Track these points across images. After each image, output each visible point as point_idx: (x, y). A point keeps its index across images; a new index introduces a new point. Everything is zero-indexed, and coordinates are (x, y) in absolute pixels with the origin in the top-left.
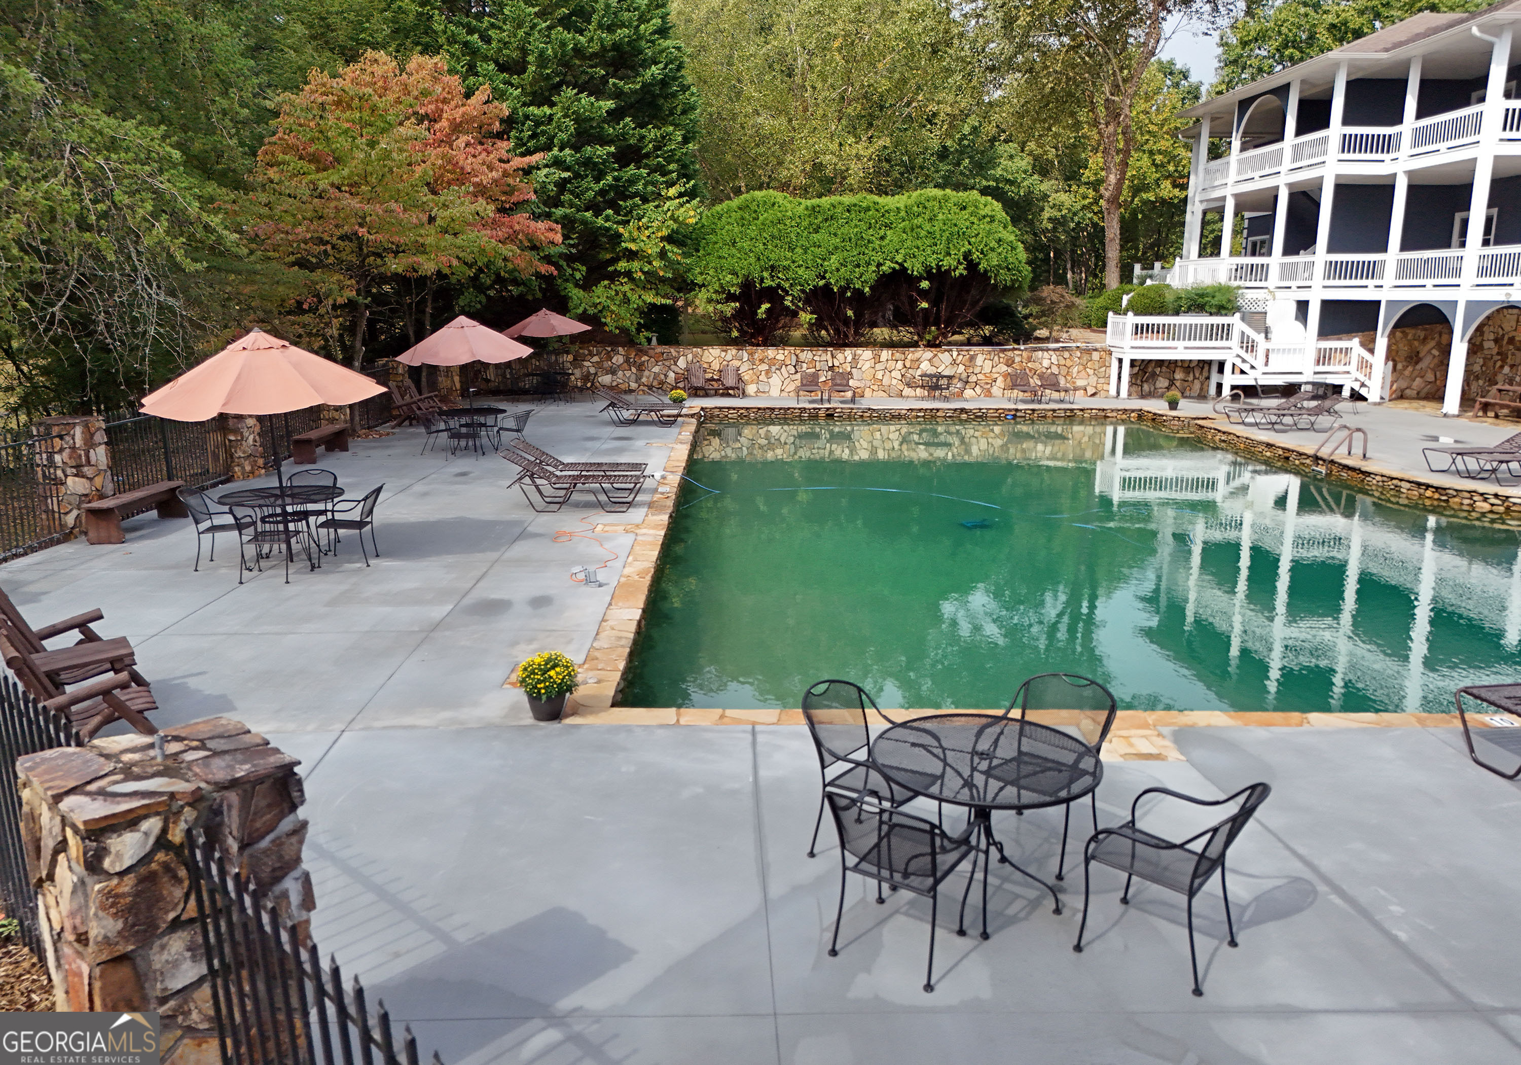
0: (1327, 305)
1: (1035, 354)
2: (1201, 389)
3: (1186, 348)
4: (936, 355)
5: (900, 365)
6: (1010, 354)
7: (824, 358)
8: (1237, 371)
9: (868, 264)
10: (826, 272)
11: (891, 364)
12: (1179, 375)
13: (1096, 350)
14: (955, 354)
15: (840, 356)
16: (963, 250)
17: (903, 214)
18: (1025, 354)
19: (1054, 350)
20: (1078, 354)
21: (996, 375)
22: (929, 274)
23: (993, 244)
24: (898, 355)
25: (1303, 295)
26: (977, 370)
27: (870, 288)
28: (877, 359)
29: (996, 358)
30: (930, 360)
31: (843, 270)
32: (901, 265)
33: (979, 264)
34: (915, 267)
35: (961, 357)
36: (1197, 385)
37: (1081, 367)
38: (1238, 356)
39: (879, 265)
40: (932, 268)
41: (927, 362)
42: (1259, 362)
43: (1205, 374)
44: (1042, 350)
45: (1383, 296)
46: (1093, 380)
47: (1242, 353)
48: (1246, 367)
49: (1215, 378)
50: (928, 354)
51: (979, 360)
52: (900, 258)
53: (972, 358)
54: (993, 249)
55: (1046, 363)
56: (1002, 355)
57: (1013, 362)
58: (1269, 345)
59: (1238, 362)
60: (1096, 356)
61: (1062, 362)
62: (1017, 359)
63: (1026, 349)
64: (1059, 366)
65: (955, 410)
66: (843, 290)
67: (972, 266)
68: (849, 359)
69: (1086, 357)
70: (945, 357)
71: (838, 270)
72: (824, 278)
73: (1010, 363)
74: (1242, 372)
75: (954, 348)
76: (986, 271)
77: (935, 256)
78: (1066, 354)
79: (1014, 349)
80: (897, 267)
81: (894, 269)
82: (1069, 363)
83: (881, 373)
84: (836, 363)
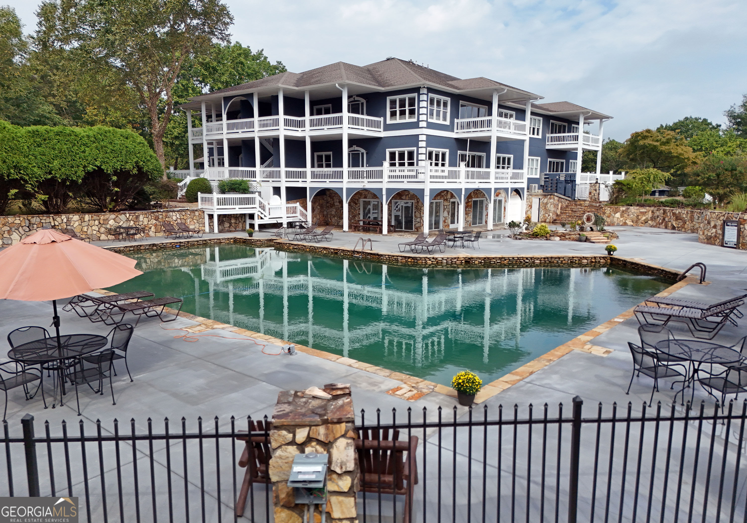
0: (288, 189)
1: (169, 214)
2: (243, 227)
3: (239, 208)
4: (117, 216)
5: (97, 223)
6: (156, 214)
7: (48, 221)
8: (260, 218)
9: (78, 166)
10: (52, 170)
11: (92, 222)
12: (233, 221)
13: (196, 211)
14: (128, 215)
15: (59, 219)
16: (134, 160)
17: (93, 139)
18: (164, 214)
19: (178, 211)
20: (189, 213)
21: (151, 226)
22: (115, 173)
23: (149, 158)
24: (95, 217)
25: (276, 185)
26: (141, 223)
27: (82, 179)
28: (82, 220)
29: (150, 216)
30: (114, 219)
31: (63, 170)
32: (99, 167)
33: (143, 168)
34: (108, 169)
35: (131, 217)
36: (241, 225)
37: (191, 220)
38: (259, 211)
39: (85, 167)
40: (117, 169)
41: (112, 220)
42: (267, 214)
43: (243, 220)
44: (171, 211)
45: (308, 185)
46: (197, 225)
47: (260, 210)
48: (262, 216)
49: (248, 221)
50: (113, 216)
51: (141, 218)
52: (98, 163)
53: (137, 217)
54: (148, 160)
55: (174, 218)
56: (152, 215)
57: (158, 218)
58: (270, 207)
59: (260, 214)
60: (197, 213)
61: (182, 217)
62: (160, 217)
63: (164, 211)
64: (180, 219)
65: (150, 245)
66: (64, 181)
67: (140, 169)
68: (65, 220)
69: (192, 214)
70: (123, 217)
71: (60, 169)
72: (50, 173)
73: (157, 219)
74: (262, 218)
75: (127, 212)
76: (147, 171)
77: (119, 163)
78: (184, 213)
79: (158, 212)
80: (96, 169)
81: (94, 169)
82: (185, 218)
83: (86, 228)
84: (57, 223)
